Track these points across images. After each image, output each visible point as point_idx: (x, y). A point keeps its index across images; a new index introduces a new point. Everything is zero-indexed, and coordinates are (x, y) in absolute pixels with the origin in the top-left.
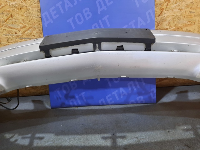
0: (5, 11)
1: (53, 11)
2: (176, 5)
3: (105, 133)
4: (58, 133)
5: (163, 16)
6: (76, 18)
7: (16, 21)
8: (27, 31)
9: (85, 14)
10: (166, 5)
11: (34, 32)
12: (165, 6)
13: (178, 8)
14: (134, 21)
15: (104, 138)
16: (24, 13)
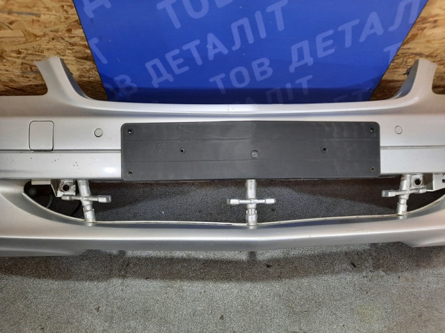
14: (356, 22)
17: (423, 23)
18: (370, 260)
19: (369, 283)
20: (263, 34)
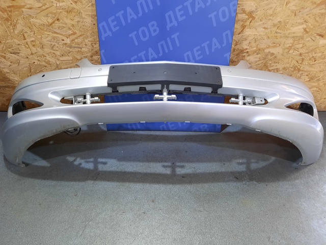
0: (50, 13)
1: (113, 21)
2: (260, 23)
3: (165, 162)
4: (121, 159)
5: (244, 34)
6: (140, 33)
7: (64, 25)
8: (77, 38)
9: (152, 29)
10: (250, 21)
11: (86, 41)
12: (248, 23)
13: (263, 26)
14: (208, 42)
15: (164, 166)
16: (75, 16)
17: (243, 53)
18: (247, 176)
19: (248, 187)
20: (171, 49)
